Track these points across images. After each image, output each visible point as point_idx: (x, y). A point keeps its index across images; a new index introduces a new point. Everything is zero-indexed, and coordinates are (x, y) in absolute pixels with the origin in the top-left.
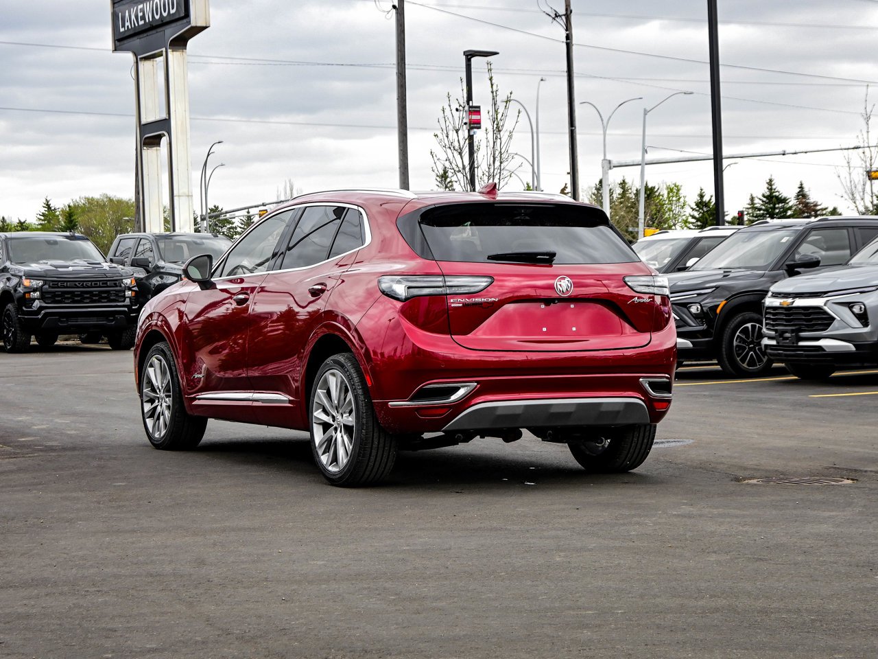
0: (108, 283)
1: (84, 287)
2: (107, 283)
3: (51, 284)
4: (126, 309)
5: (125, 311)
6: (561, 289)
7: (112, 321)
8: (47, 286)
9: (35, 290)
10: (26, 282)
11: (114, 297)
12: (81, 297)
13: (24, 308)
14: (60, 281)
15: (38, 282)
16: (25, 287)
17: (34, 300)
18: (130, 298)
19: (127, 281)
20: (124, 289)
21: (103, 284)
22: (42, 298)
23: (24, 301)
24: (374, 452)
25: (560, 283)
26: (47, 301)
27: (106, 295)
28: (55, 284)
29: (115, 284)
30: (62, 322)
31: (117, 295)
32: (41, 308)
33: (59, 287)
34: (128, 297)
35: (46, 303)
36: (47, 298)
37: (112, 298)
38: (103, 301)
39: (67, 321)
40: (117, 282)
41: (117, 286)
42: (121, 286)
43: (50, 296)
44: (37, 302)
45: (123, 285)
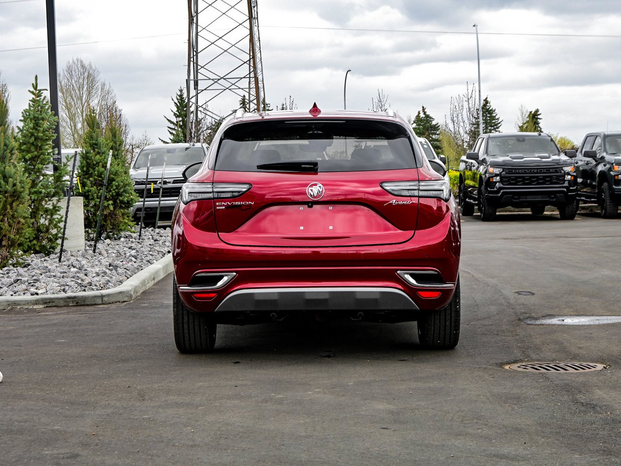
0: (551, 170)
1: (532, 173)
2: (549, 170)
3: (507, 171)
4: (565, 190)
5: (564, 191)
6: (312, 194)
7: (554, 198)
8: (504, 173)
9: (497, 175)
10: (491, 170)
11: (555, 181)
12: (530, 181)
13: (489, 189)
14: (514, 169)
15: (500, 169)
16: (490, 173)
17: (496, 182)
18: (569, 181)
19: (568, 169)
20: (563, 175)
21: (546, 170)
22: (501, 181)
23: (489, 183)
24: (186, 326)
25: (311, 188)
26: (504, 184)
27: (549, 179)
28: (510, 171)
29: (556, 170)
30: (515, 199)
31: (558, 179)
32: (500, 188)
33: (513, 174)
34: (567, 181)
35: (504, 185)
36: (505, 181)
37: (554, 181)
38: (547, 183)
39: (519, 198)
40: (558, 169)
41: (558, 173)
42: (561, 172)
43: (507, 180)
44: (498, 183)
45: (562, 172)
